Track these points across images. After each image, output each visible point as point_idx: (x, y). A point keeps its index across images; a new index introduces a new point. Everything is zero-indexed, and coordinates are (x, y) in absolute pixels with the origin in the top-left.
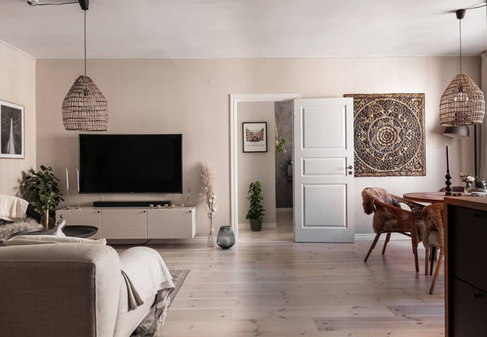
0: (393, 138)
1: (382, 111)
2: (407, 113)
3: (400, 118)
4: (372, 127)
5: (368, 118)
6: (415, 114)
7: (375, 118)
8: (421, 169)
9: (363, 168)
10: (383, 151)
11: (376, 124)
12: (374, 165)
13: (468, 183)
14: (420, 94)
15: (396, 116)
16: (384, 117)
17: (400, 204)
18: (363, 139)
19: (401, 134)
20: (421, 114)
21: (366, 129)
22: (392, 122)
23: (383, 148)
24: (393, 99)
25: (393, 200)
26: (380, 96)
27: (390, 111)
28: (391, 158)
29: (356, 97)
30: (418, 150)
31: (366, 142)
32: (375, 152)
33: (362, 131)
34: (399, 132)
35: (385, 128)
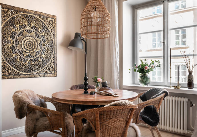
0: (35, 47)
1: (26, 23)
2: (45, 28)
3: (39, 31)
4: (18, 36)
5: (14, 27)
6: (50, 30)
7: (20, 29)
8: (53, 72)
9: (10, 71)
10: (27, 57)
11: (21, 34)
12: (19, 69)
13: (98, 83)
14: (53, 16)
15: (37, 29)
16: (28, 29)
17: (46, 103)
18: (10, 45)
19: (40, 45)
20: (54, 31)
21: (13, 37)
22: (33, 34)
23: (27, 54)
24: (35, 16)
25: (40, 100)
26: (24, 11)
27: (33, 25)
28: (33, 63)
29: (4, 6)
30: (52, 57)
31: (13, 48)
32: (20, 57)
33: (9, 39)
34: (39, 42)
35: (28, 38)
